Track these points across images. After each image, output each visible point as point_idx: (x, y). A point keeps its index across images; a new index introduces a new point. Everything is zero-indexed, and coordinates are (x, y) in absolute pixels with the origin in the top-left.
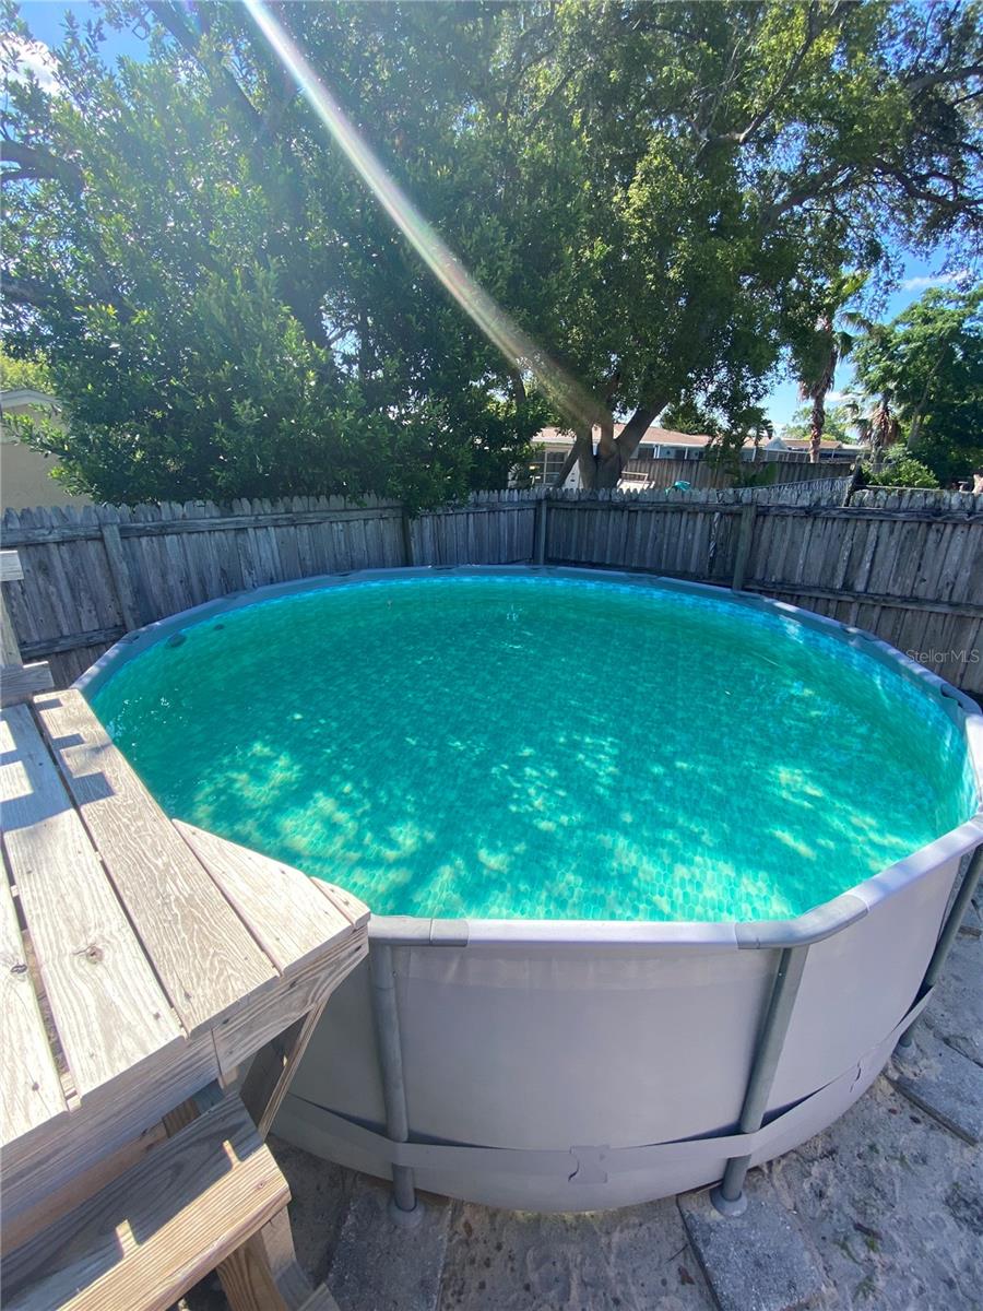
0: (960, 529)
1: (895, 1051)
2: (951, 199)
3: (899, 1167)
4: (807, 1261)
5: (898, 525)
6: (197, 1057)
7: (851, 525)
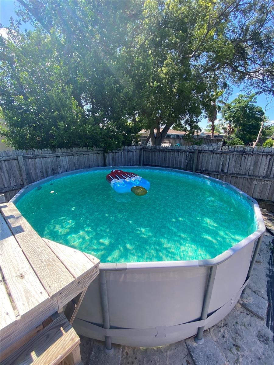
0: (250, 156)
1: (241, 296)
2: (244, 72)
3: (244, 328)
4: (221, 355)
5: (235, 155)
6: (52, 304)
7: (223, 155)
